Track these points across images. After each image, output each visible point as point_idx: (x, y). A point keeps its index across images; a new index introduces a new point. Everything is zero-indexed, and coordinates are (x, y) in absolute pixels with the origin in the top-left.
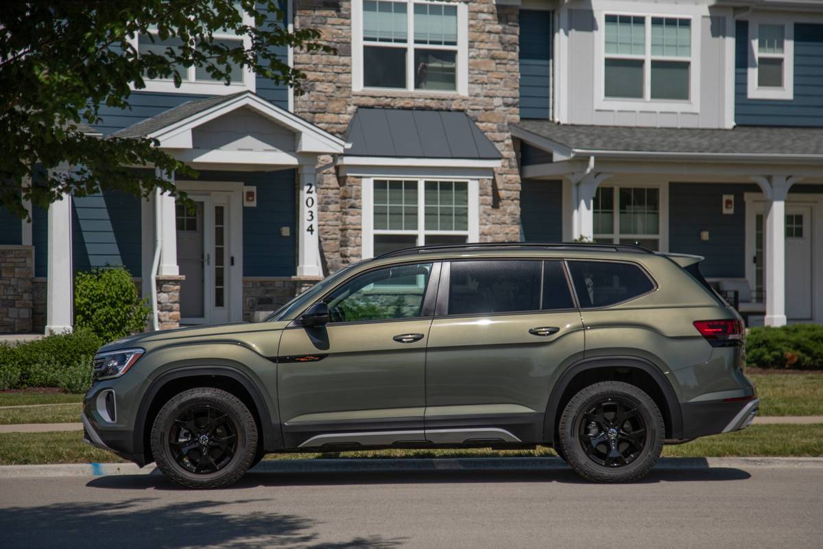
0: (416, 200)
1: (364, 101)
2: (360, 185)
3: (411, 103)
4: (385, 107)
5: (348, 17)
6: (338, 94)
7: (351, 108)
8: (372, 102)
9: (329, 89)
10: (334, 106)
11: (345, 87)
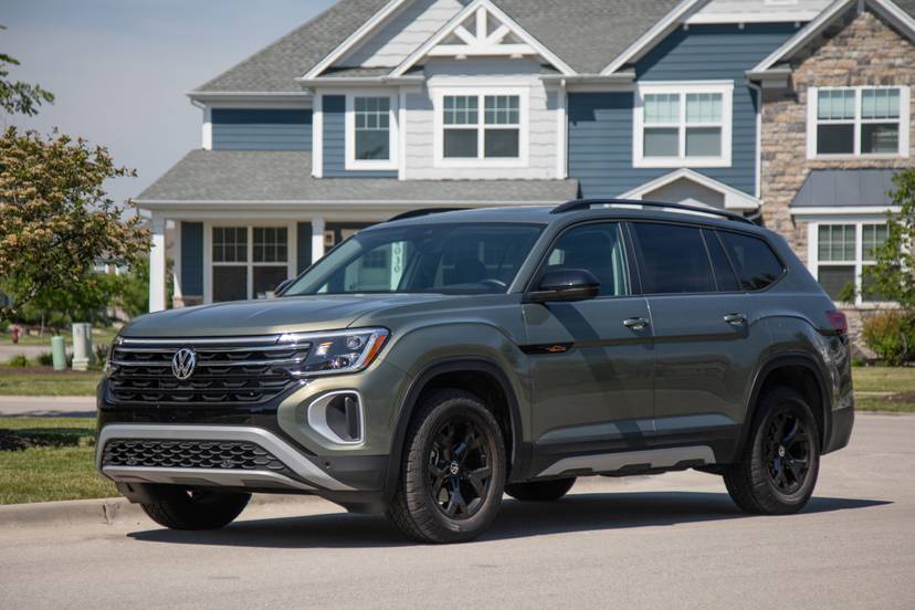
0: (854, 239)
1: (816, 165)
2: (806, 228)
3: (857, 165)
4: (835, 169)
5: (805, 103)
6: (795, 161)
7: (806, 171)
8: (823, 165)
9: (787, 157)
10: (791, 170)
11: (801, 156)
